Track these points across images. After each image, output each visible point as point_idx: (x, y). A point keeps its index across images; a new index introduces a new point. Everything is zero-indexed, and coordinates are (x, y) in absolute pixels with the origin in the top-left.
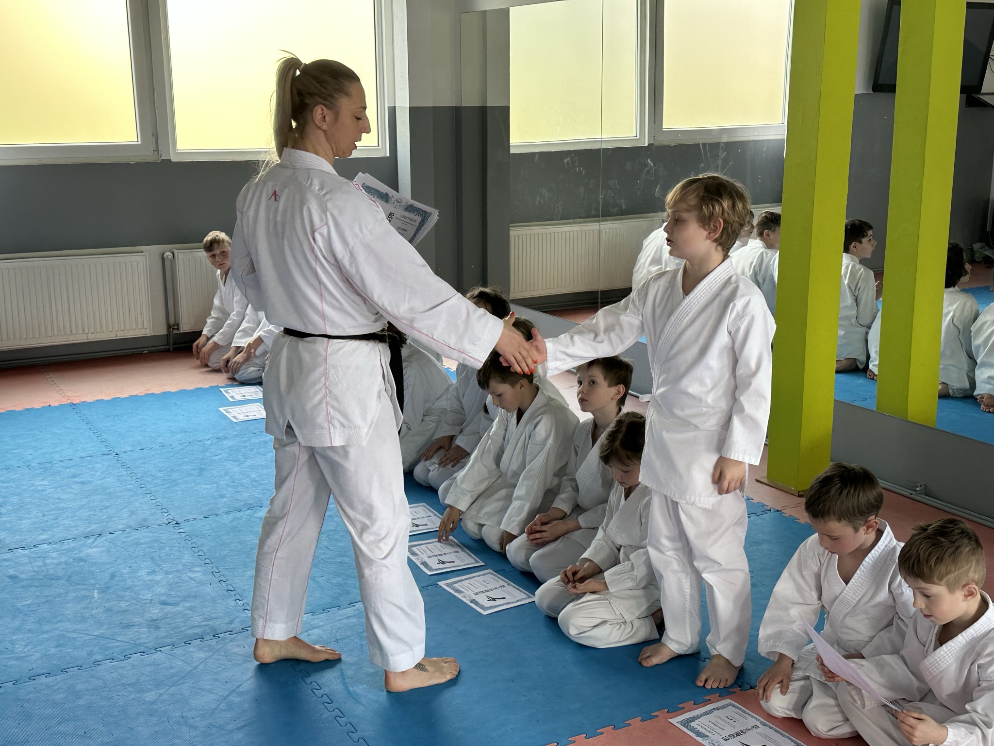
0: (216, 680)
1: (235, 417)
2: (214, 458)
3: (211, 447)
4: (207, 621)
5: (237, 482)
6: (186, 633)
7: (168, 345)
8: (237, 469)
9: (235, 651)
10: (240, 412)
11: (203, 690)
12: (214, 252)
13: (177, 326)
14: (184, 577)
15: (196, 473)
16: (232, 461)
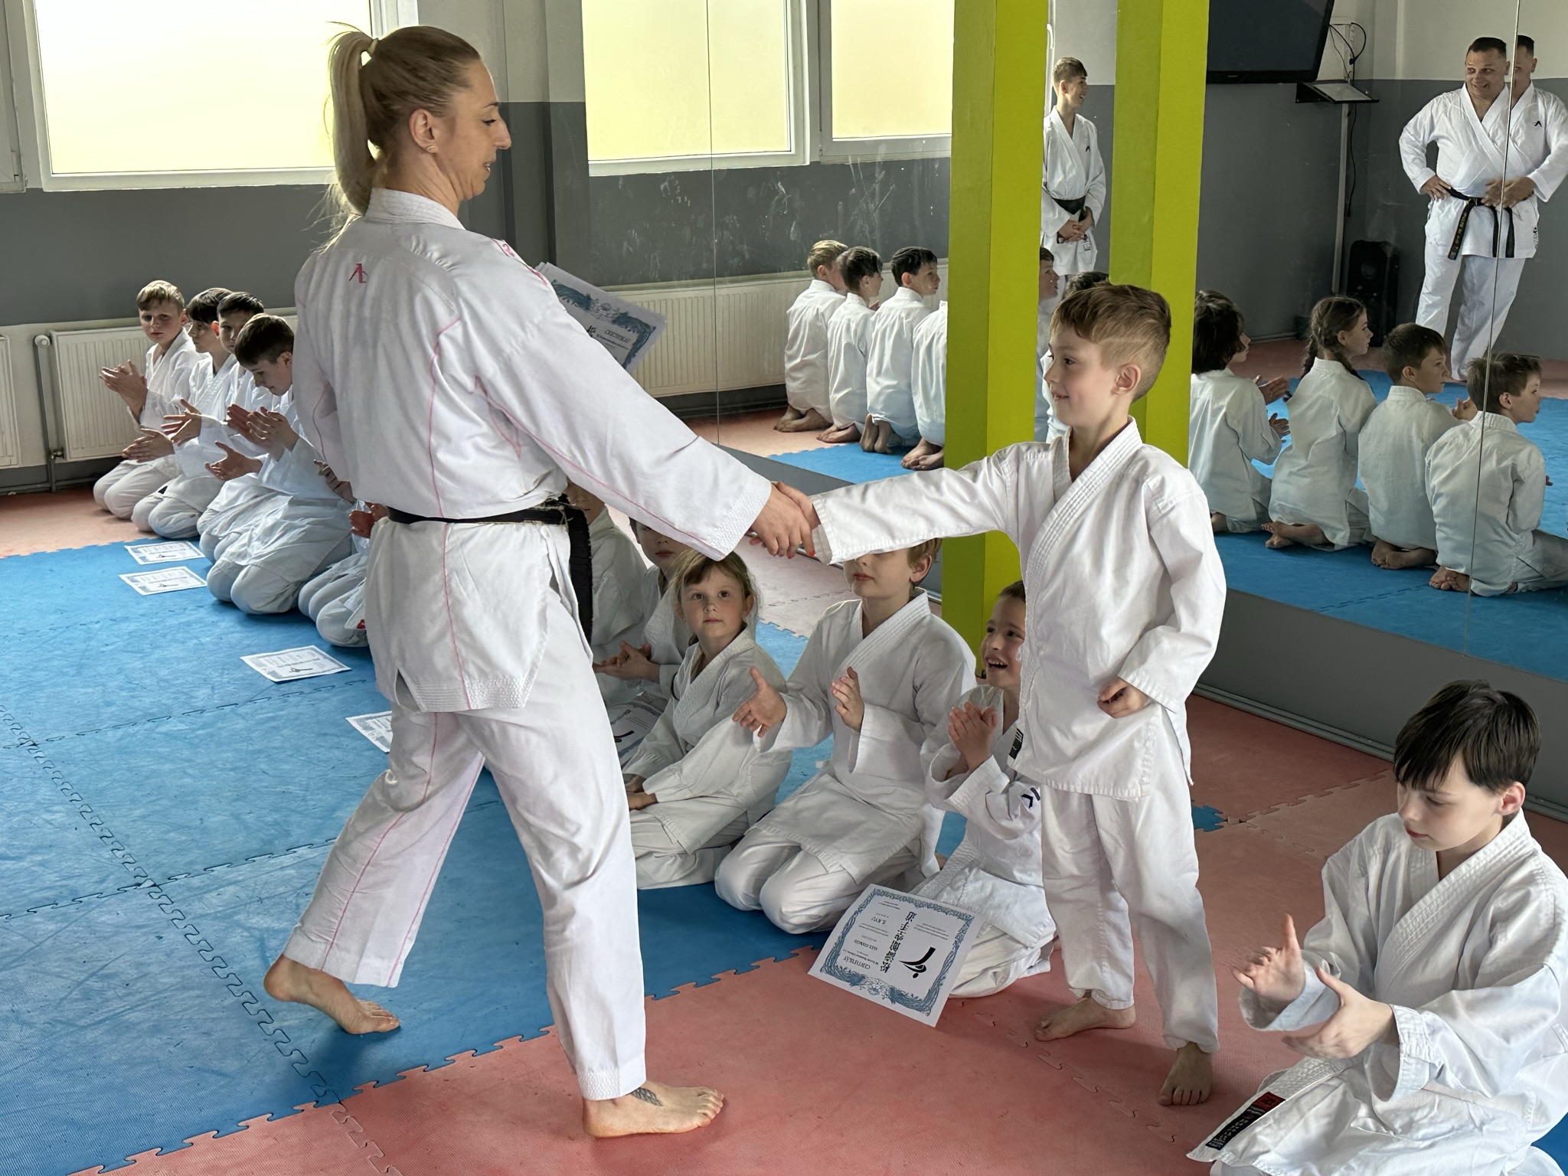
0: (70, 959)
1: (144, 588)
2: (104, 649)
3: (100, 633)
4: (64, 880)
5: (136, 682)
6: (31, 897)
7: (47, 482)
8: (138, 664)
9: (103, 919)
10: (152, 580)
11: (47, 973)
13: (62, 451)
14: (36, 820)
15: (71, 671)
16: (131, 652)
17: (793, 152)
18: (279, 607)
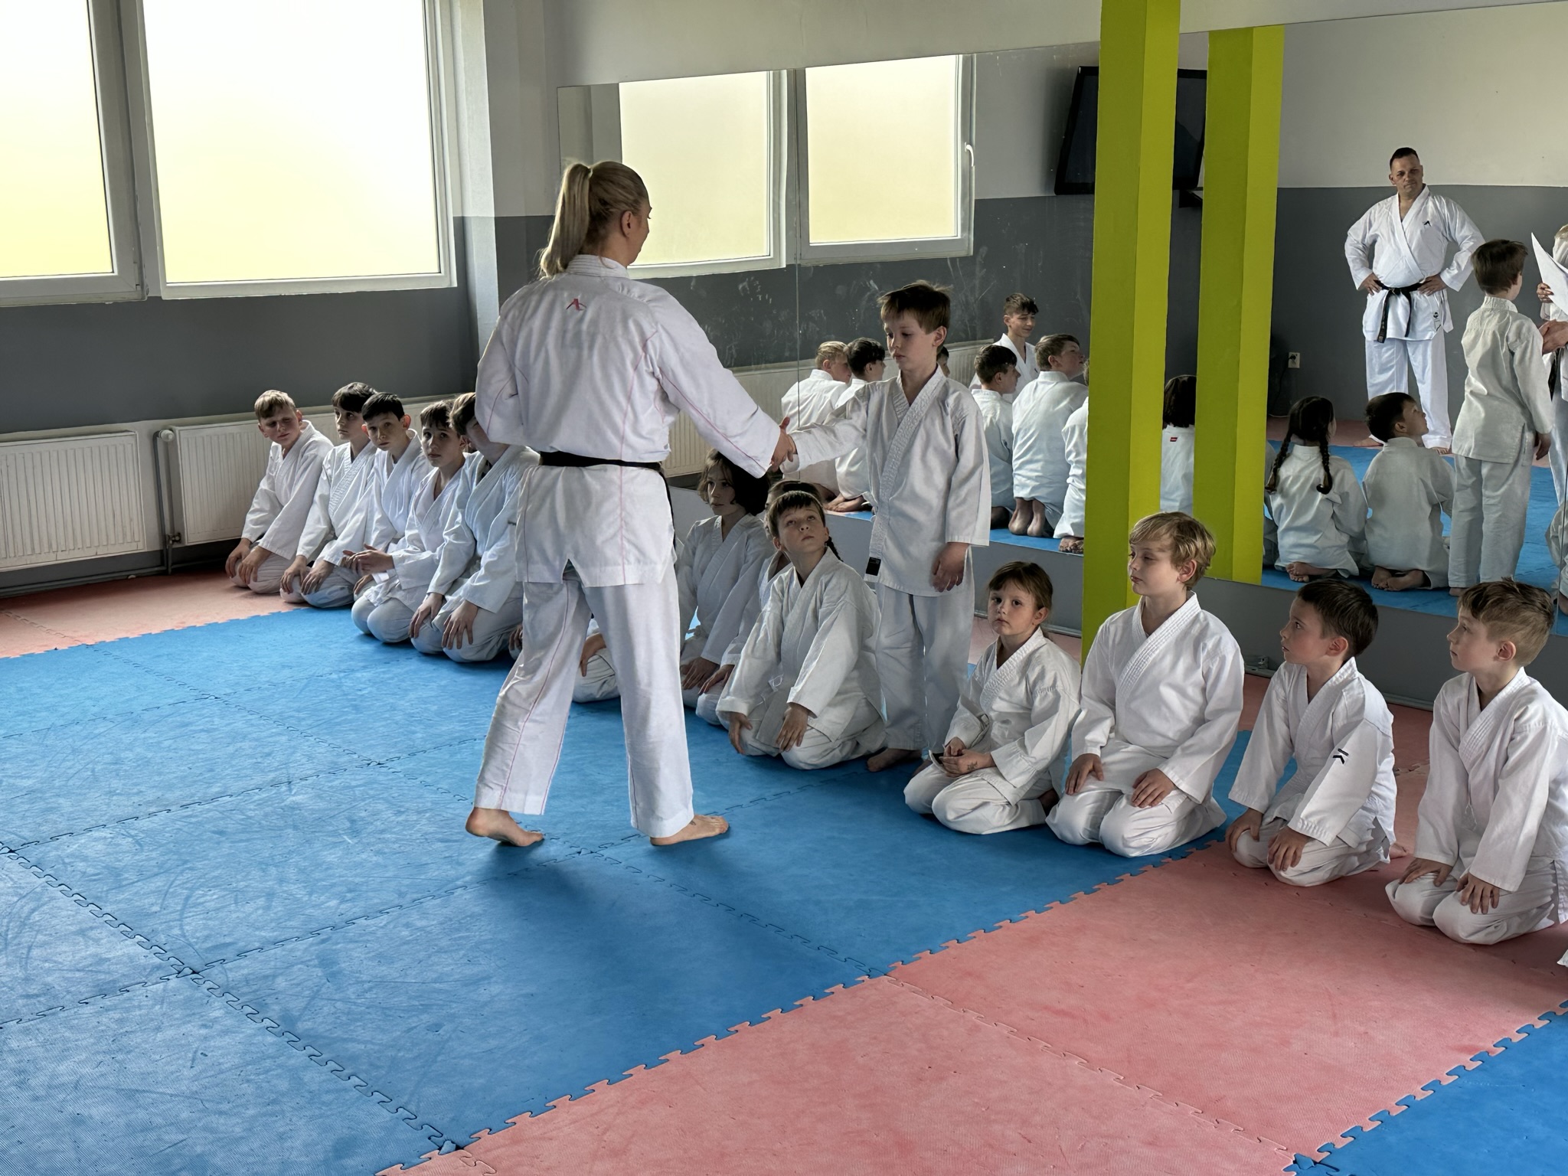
12: (274, 419)
13: (178, 537)
17: (772, 256)
18: (487, 655)
